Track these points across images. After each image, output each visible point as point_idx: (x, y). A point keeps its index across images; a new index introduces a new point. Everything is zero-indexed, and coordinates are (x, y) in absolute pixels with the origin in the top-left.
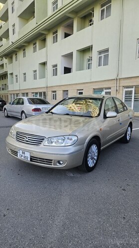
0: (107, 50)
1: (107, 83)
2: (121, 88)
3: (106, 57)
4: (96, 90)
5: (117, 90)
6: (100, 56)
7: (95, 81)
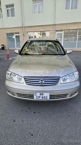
0: (12, 5)
1: (16, 29)
2: (26, 33)
3: (13, 10)
4: (8, 34)
5: (23, 35)
6: (7, 9)
7: (7, 27)
